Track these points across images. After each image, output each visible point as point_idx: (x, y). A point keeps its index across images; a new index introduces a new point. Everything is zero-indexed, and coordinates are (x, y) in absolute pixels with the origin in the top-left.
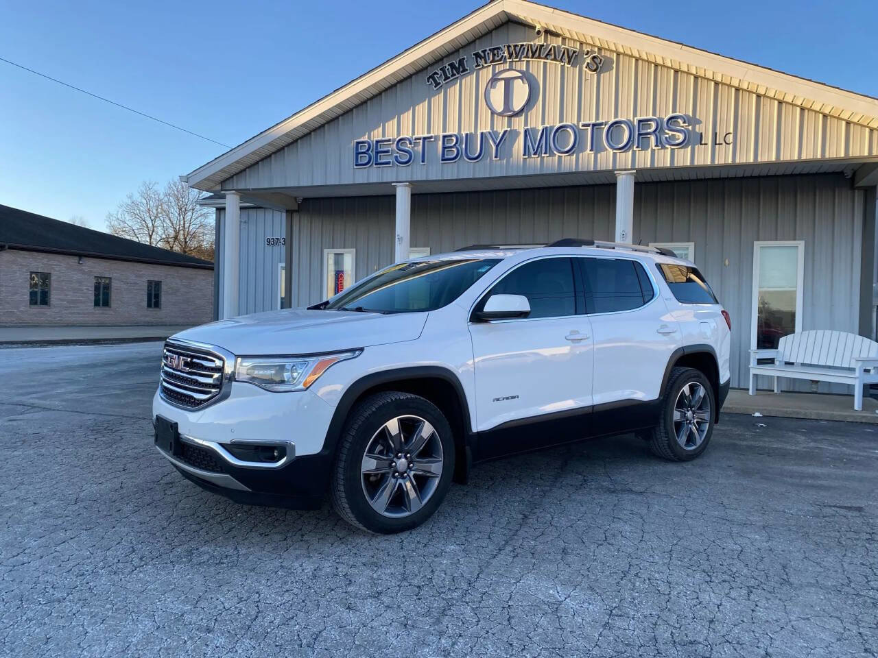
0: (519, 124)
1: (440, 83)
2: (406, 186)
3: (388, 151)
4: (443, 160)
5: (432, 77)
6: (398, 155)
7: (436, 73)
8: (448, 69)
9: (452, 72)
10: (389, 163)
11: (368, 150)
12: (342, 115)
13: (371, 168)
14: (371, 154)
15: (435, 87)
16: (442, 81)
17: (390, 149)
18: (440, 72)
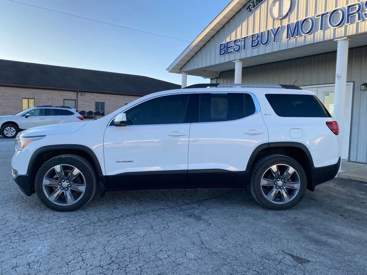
0: (285, 22)
1: (252, 10)
2: (238, 61)
3: (231, 47)
4: (252, 47)
5: (248, 8)
6: (235, 48)
7: (250, 5)
8: (255, 2)
9: (257, 2)
10: (231, 52)
11: (224, 48)
12: (217, 33)
13: (226, 56)
14: (225, 49)
15: (250, 12)
16: (253, 9)
17: (232, 45)
18: (252, 4)
